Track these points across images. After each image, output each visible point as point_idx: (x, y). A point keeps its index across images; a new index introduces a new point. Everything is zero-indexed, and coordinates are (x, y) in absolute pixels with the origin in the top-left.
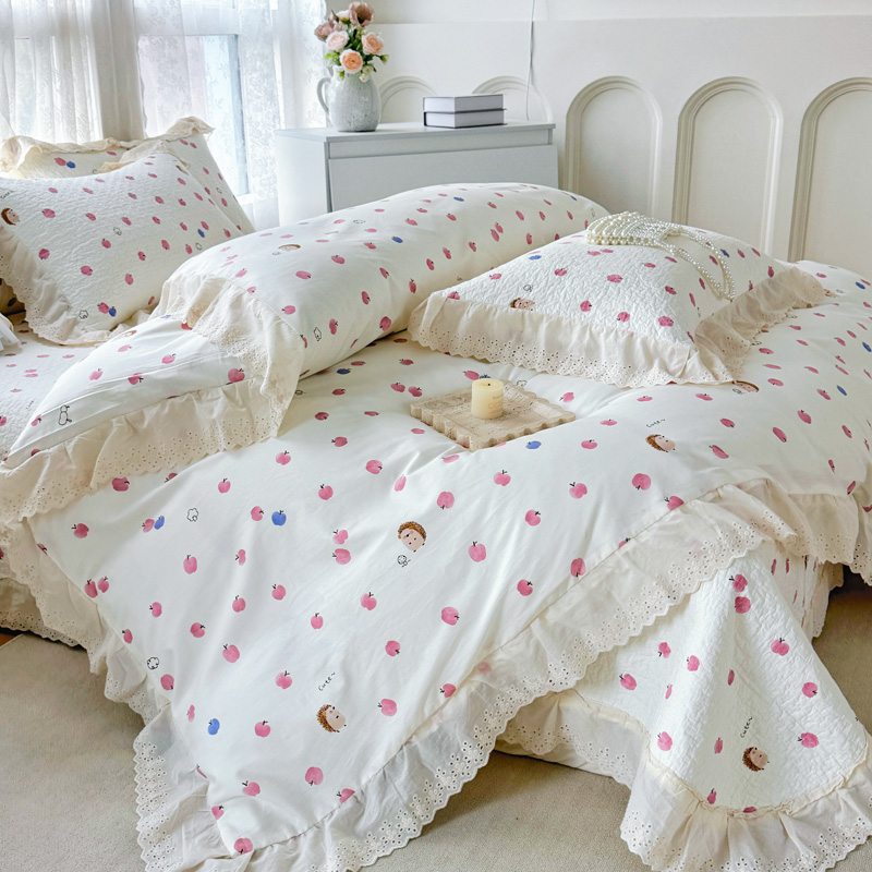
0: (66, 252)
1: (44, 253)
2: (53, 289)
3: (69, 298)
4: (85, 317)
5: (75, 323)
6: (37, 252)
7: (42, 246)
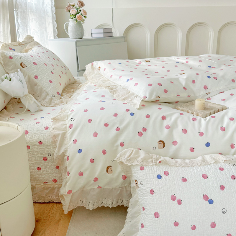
0: (43, 76)
1: (36, 77)
2: (41, 89)
3: (47, 91)
4: (54, 97)
5: (51, 99)
6: (34, 77)
7: (35, 75)
